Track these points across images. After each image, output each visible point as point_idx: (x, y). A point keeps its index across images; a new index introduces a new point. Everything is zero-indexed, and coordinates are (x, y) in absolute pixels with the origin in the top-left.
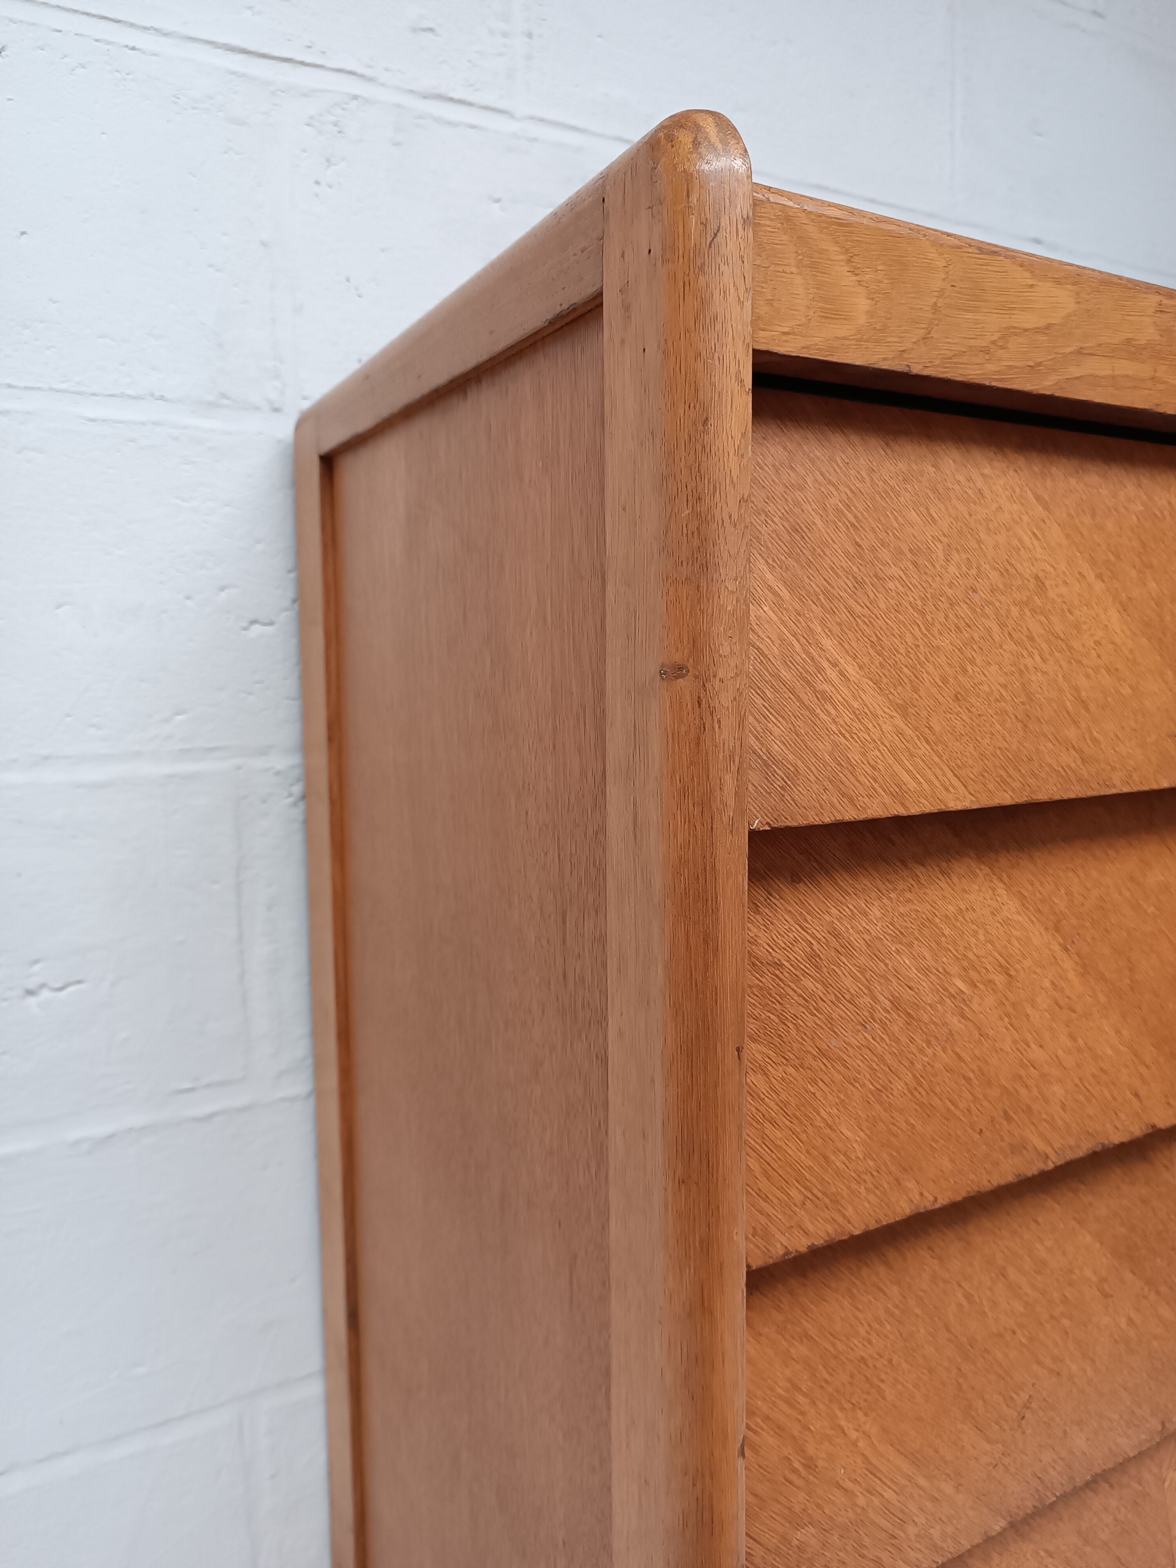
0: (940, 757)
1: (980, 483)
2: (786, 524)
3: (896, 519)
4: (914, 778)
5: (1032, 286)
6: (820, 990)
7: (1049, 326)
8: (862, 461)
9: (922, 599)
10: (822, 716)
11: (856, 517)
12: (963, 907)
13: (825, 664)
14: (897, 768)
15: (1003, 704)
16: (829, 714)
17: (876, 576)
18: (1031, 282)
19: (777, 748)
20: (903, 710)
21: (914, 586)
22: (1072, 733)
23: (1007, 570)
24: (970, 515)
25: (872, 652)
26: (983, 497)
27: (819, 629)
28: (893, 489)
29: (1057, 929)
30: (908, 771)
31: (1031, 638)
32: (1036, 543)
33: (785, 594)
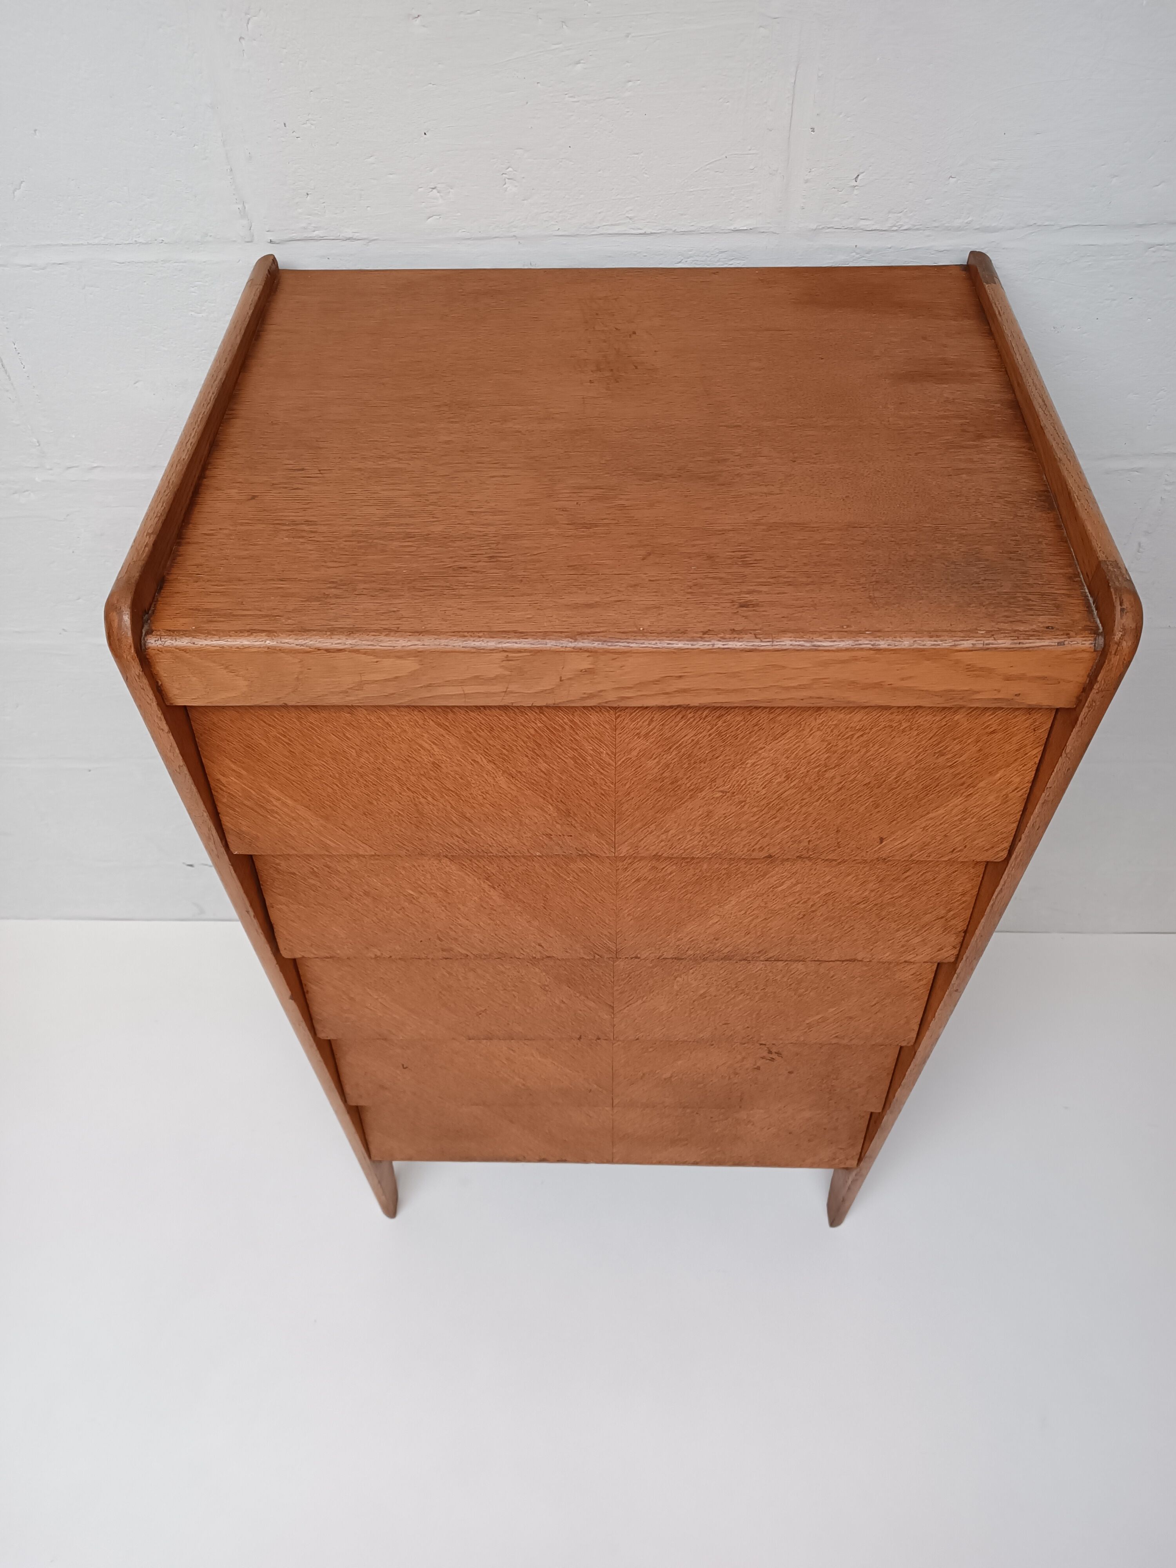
0: (352, 836)
1: (387, 719)
2: (242, 745)
3: (319, 739)
4: (335, 843)
5: (377, 662)
6: (319, 884)
7: (397, 677)
8: (294, 714)
9: (338, 773)
10: (272, 818)
11: (289, 740)
12: (416, 865)
13: (272, 800)
14: (322, 839)
15: (400, 817)
16: (276, 818)
17: (305, 764)
18: (375, 660)
19: (244, 829)
20: (327, 818)
21: (334, 768)
22: (457, 831)
23: (407, 760)
24: (379, 735)
25: (303, 795)
26: (390, 727)
27: (267, 786)
28: (318, 726)
29: (487, 879)
30: (330, 840)
31: (426, 790)
32: (434, 746)
33: (243, 772)
